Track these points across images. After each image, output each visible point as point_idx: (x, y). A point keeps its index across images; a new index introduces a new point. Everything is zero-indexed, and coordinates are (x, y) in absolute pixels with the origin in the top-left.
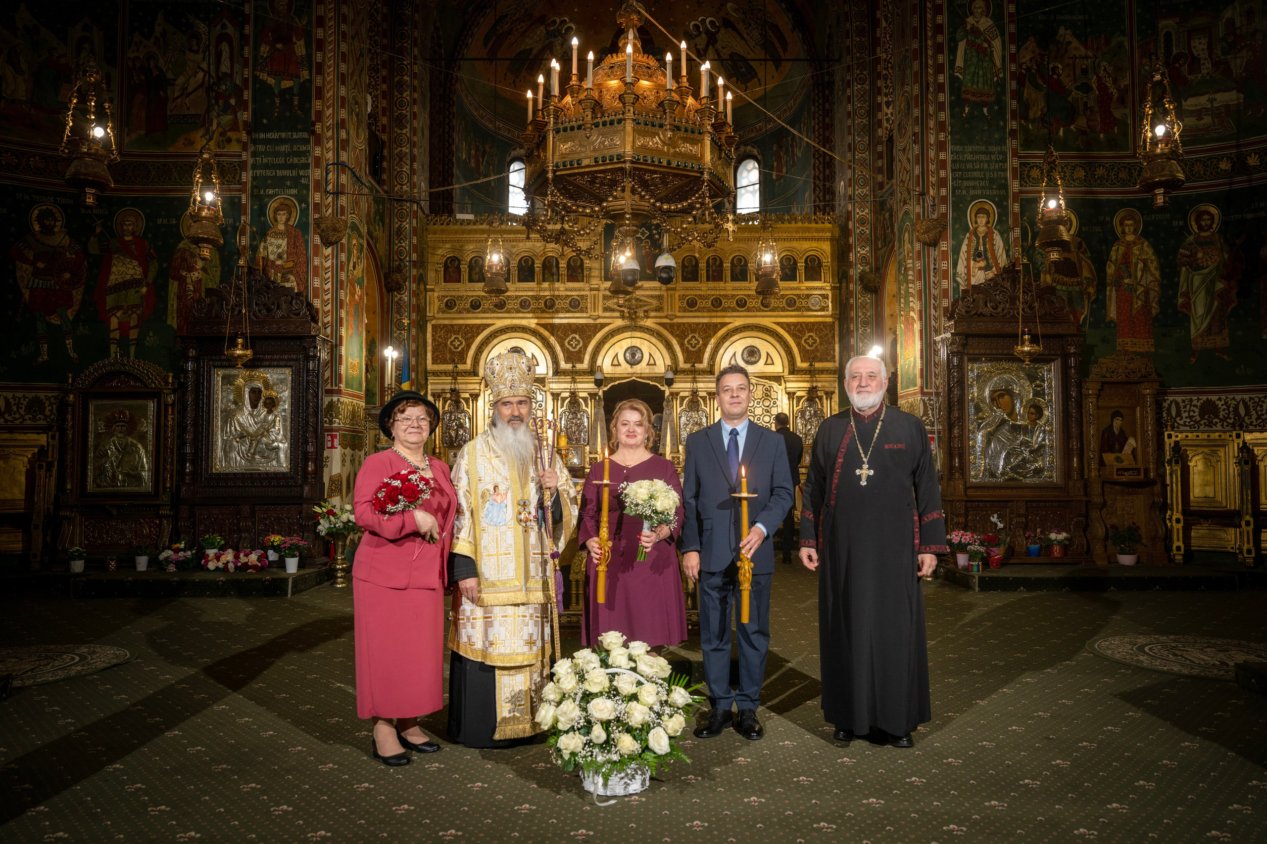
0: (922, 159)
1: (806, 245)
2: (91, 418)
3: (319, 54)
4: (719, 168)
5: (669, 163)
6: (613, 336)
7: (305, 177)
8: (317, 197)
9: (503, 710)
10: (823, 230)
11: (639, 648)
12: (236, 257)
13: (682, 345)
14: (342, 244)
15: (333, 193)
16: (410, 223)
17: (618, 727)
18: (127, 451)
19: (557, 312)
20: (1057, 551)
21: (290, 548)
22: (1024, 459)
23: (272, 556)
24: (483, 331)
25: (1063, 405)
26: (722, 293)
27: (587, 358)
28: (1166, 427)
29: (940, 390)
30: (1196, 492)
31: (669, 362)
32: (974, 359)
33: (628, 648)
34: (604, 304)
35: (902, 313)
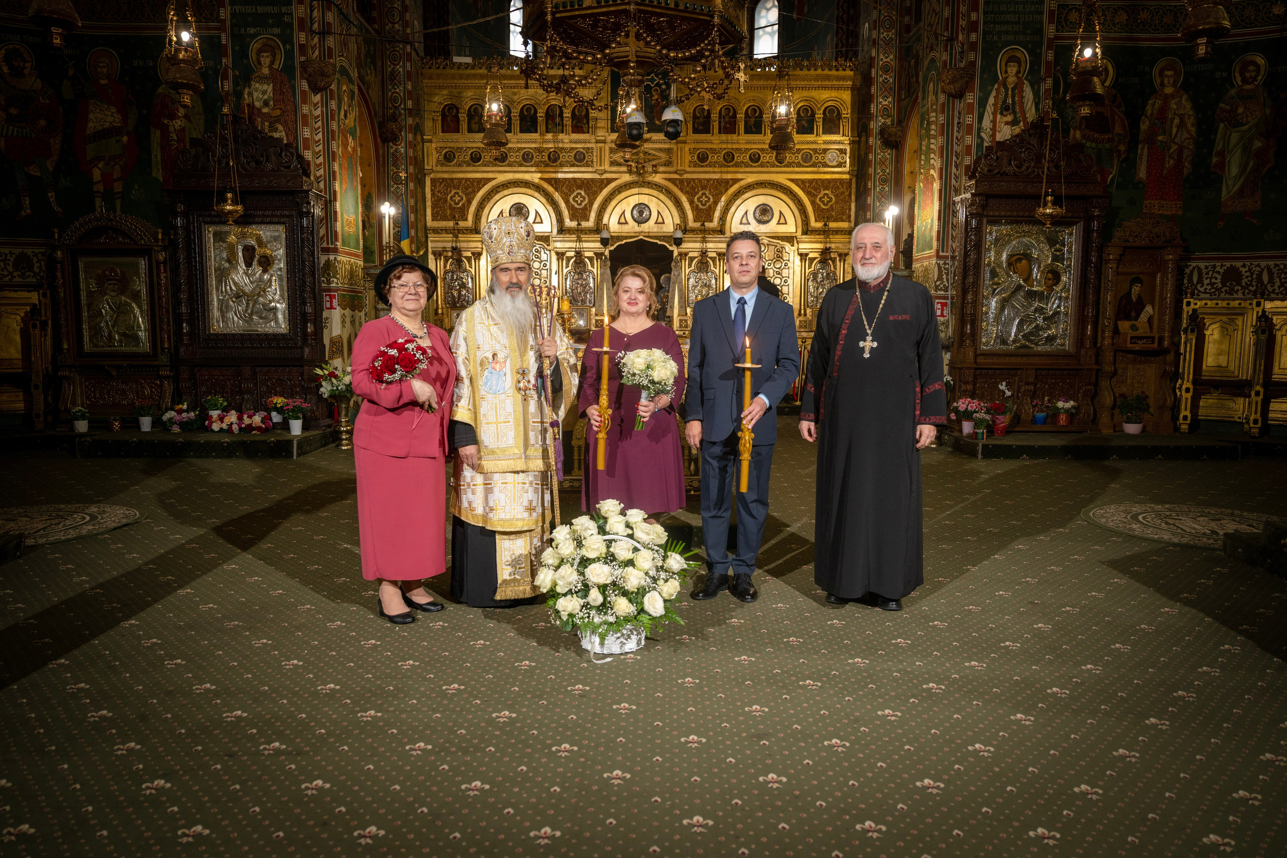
1: (825, 95)
2: (82, 276)
4: (731, 10)
5: (677, 5)
6: (620, 192)
7: (287, 14)
8: (303, 37)
9: (504, 572)
10: (843, 78)
11: (636, 515)
12: (219, 104)
13: (691, 203)
14: (331, 91)
15: (319, 33)
16: (404, 66)
17: (614, 591)
18: (121, 311)
19: (562, 165)
20: (1063, 419)
21: (293, 411)
22: (1037, 326)
23: (276, 417)
24: (484, 185)
25: (1082, 270)
26: (735, 146)
27: (593, 215)
28: (1186, 294)
29: (957, 254)
30: (1210, 360)
31: (678, 221)
32: (993, 222)
33: (625, 515)
34: (611, 157)
35: (922, 171)
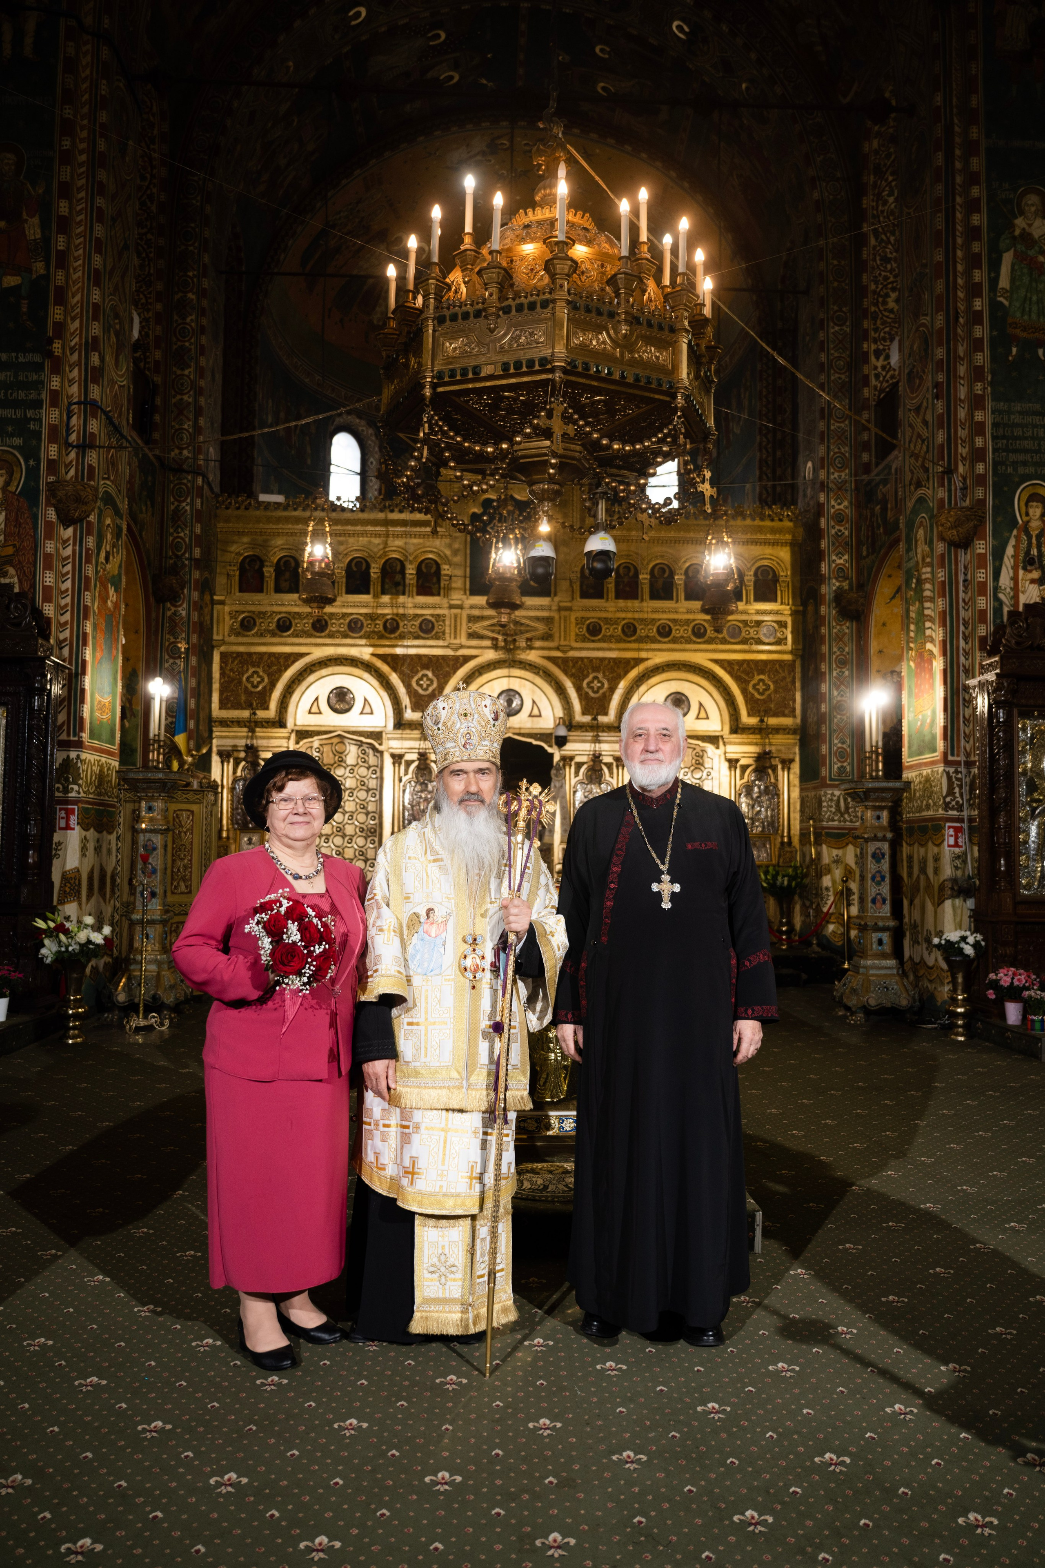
0: (947, 421)
1: (757, 550)
3: (61, 239)
5: (623, 377)
6: (481, 674)
7: (34, 420)
8: (53, 451)
9: (426, 1285)
10: (780, 531)
13: (579, 689)
14: (89, 523)
15: (77, 447)
16: (192, 504)
19: (402, 637)
24: (293, 662)
26: (636, 616)
29: (972, 758)
31: (560, 713)
32: (1026, 714)
34: (469, 628)
35: (912, 645)
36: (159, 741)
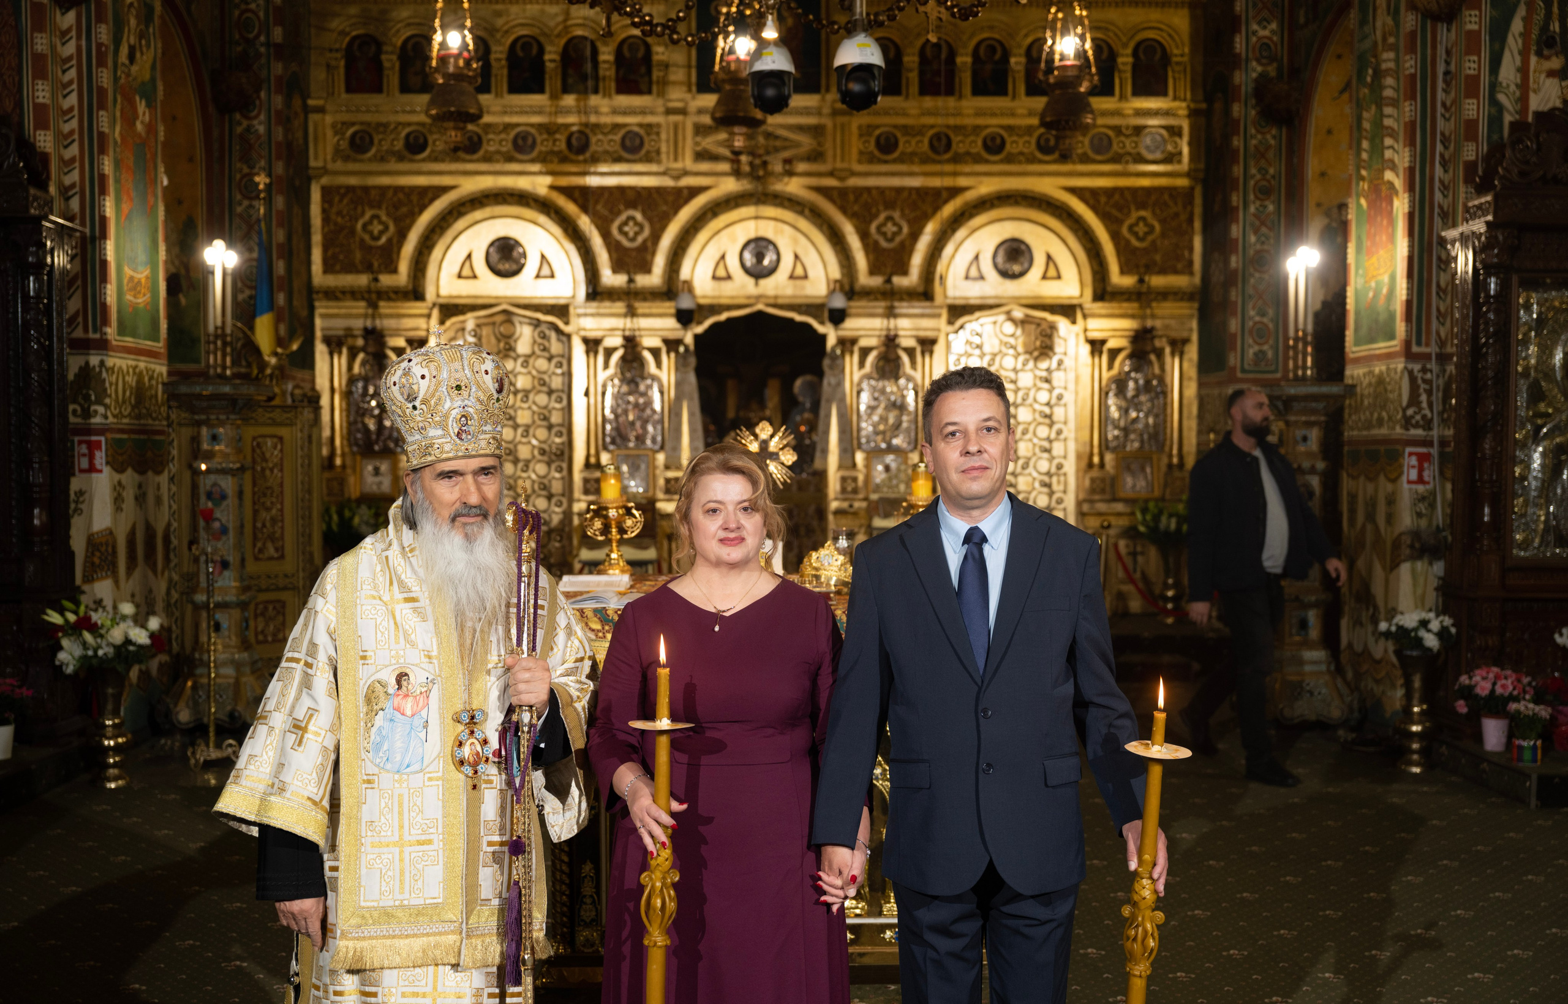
1: (1136, 17)
6: (715, 215)
13: (864, 236)
14: (100, 4)
19: (595, 160)
24: (433, 200)
26: (952, 121)
27: (660, 262)
29: (1450, 349)
31: (836, 273)
32: (1531, 284)
34: (697, 144)
35: (1364, 173)
36: (224, 336)
